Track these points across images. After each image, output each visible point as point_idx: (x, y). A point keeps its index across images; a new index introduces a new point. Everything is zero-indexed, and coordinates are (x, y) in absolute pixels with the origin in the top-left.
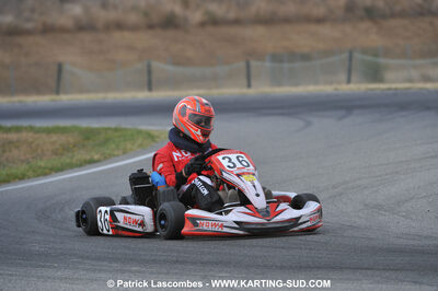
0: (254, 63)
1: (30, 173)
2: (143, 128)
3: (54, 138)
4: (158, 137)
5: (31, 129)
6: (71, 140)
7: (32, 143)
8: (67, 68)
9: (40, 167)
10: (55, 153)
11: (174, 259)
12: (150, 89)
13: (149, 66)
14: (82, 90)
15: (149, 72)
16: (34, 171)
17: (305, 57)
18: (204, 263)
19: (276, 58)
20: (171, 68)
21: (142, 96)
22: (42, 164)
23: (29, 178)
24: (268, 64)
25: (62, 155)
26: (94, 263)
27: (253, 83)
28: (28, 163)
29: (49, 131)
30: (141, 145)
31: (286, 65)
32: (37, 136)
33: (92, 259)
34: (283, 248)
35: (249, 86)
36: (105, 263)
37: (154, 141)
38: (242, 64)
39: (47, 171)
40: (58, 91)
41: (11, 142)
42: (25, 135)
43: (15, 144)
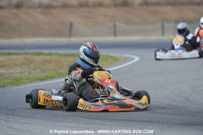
0: (166, 24)
1: (56, 76)
2: (112, 55)
3: (68, 59)
4: (119, 59)
5: (57, 54)
7: (57, 61)
8: (75, 25)
9: (61, 73)
11: (127, 119)
12: (115, 35)
13: (115, 25)
14: (82, 36)
15: (115, 27)
16: (58, 75)
18: (141, 121)
19: (176, 22)
20: (125, 26)
21: (111, 39)
22: (62, 71)
23: (56, 78)
24: (172, 25)
26: (87, 120)
27: (165, 34)
28: (55, 70)
29: (66, 55)
30: (110, 63)
32: (60, 58)
33: (87, 118)
34: (180, 115)
35: (163, 35)
36: (93, 120)
37: (117, 61)
38: (159, 25)
40: (70, 36)
41: (47, 61)
42: (54, 57)
43: (49, 62)
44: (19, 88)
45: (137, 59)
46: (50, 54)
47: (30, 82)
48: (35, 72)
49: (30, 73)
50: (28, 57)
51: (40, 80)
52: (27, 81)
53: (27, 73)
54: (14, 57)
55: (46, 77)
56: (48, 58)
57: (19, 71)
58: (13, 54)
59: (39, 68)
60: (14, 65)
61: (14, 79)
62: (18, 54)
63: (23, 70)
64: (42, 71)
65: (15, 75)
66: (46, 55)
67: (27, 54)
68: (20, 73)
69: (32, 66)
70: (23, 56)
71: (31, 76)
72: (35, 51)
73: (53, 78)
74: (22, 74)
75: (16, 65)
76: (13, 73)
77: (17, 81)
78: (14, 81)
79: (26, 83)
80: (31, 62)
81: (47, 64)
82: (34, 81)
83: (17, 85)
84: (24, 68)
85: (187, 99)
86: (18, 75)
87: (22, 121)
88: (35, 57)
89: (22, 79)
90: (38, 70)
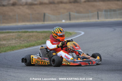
0: (100, 13)
1: (36, 44)
2: (68, 31)
3: (43, 34)
4: (72, 34)
5: (36, 32)
6: (48, 35)
7: (36, 36)
8: (47, 14)
9: (39, 43)
10: (43, 38)
12: (70, 20)
13: (70, 14)
14: (51, 21)
15: (70, 15)
16: (37, 44)
17: (114, 11)
19: (106, 11)
20: (76, 14)
21: (68, 22)
22: (39, 42)
23: (36, 46)
24: (104, 13)
25: (45, 39)
28: (36, 41)
29: (41, 32)
30: (67, 36)
31: (109, 13)
32: (38, 34)
35: (98, 19)
36: (57, 70)
37: (71, 35)
38: (96, 13)
39: (41, 44)
40: (44, 21)
41: (30, 36)
42: (34, 34)
43: (32, 36)
44: (14, 52)
45: (83, 33)
46: (33, 32)
47: (21, 49)
48: (23, 42)
49: (20, 43)
50: (20, 34)
51: (27, 47)
52: (19, 48)
53: (19, 43)
54: (12, 34)
55: (30, 45)
56: (31, 34)
57: (14, 42)
58: (11, 32)
59: (26, 40)
60: (11, 39)
61: (11, 47)
62: (13, 32)
63: (16, 42)
64: (27, 42)
65: (12, 45)
66: (30, 32)
67: (19, 32)
68: (15, 43)
69: (22, 39)
70: (17, 34)
71: (21, 45)
72: (24, 30)
73: (34, 46)
74: (16, 44)
75: (13, 39)
76: (11, 44)
77: (13, 48)
78: (11, 48)
79: (18, 49)
80: (21, 37)
81: (30, 38)
82: (23, 48)
83: (13, 50)
84: (17, 41)
85: (112, 56)
86: (14, 44)
87: (16, 71)
88: (23, 34)
89: (16, 47)
90: (25, 41)
